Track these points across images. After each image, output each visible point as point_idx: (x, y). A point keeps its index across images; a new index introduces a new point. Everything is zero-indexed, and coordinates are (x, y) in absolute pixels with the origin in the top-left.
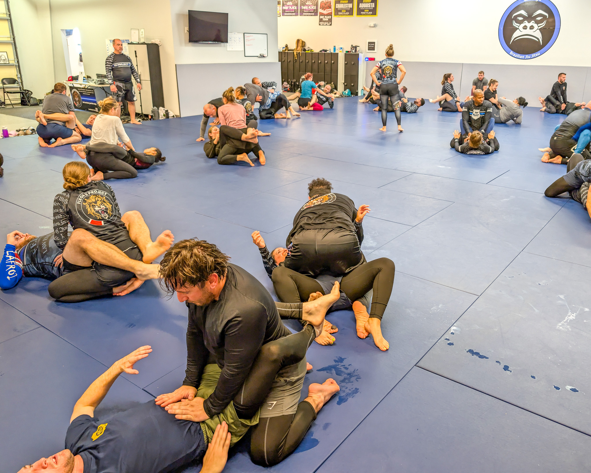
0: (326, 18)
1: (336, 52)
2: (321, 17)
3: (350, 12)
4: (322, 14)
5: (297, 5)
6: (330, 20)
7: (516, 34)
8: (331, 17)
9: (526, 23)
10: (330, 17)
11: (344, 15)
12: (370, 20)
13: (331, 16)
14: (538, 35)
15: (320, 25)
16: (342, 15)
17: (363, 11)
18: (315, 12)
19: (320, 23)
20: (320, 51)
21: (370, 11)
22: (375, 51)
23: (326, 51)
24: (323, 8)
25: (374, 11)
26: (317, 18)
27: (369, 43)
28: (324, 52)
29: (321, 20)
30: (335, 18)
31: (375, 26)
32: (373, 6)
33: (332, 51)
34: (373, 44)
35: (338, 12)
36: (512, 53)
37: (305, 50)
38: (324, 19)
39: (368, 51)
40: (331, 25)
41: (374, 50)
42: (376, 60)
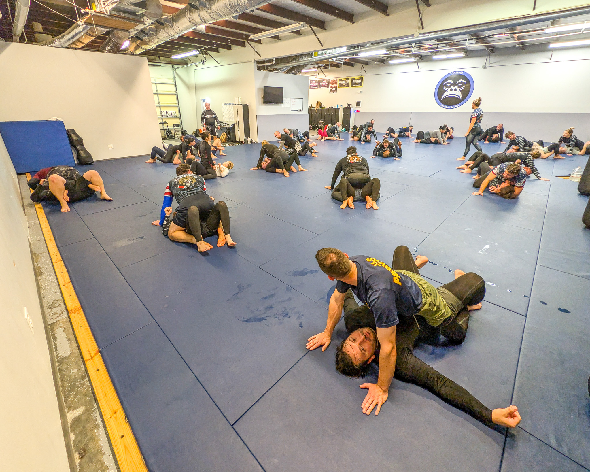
0: (334, 89)
1: (338, 108)
2: (331, 89)
3: (347, 85)
4: (331, 87)
5: (318, 83)
6: (336, 90)
7: (445, 94)
9: (452, 87)
10: (336, 88)
11: (343, 87)
12: (358, 89)
14: (460, 94)
15: (330, 93)
17: (355, 84)
18: (328, 86)
20: (330, 108)
21: (358, 84)
22: (360, 107)
23: (333, 107)
24: (332, 84)
25: (361, 84)
26: (329, 89)
27: (357, 102)
29: (331, 90)
30: (338, 89)
31: (361, 92)
32: (361, 81)
33: (336, 108)
35: (340, 85)
36: (442, 105)
37: (321, 107)
38: (332, 90)
39: (356, 107)
40: (336, 93)
42: (361, 111)
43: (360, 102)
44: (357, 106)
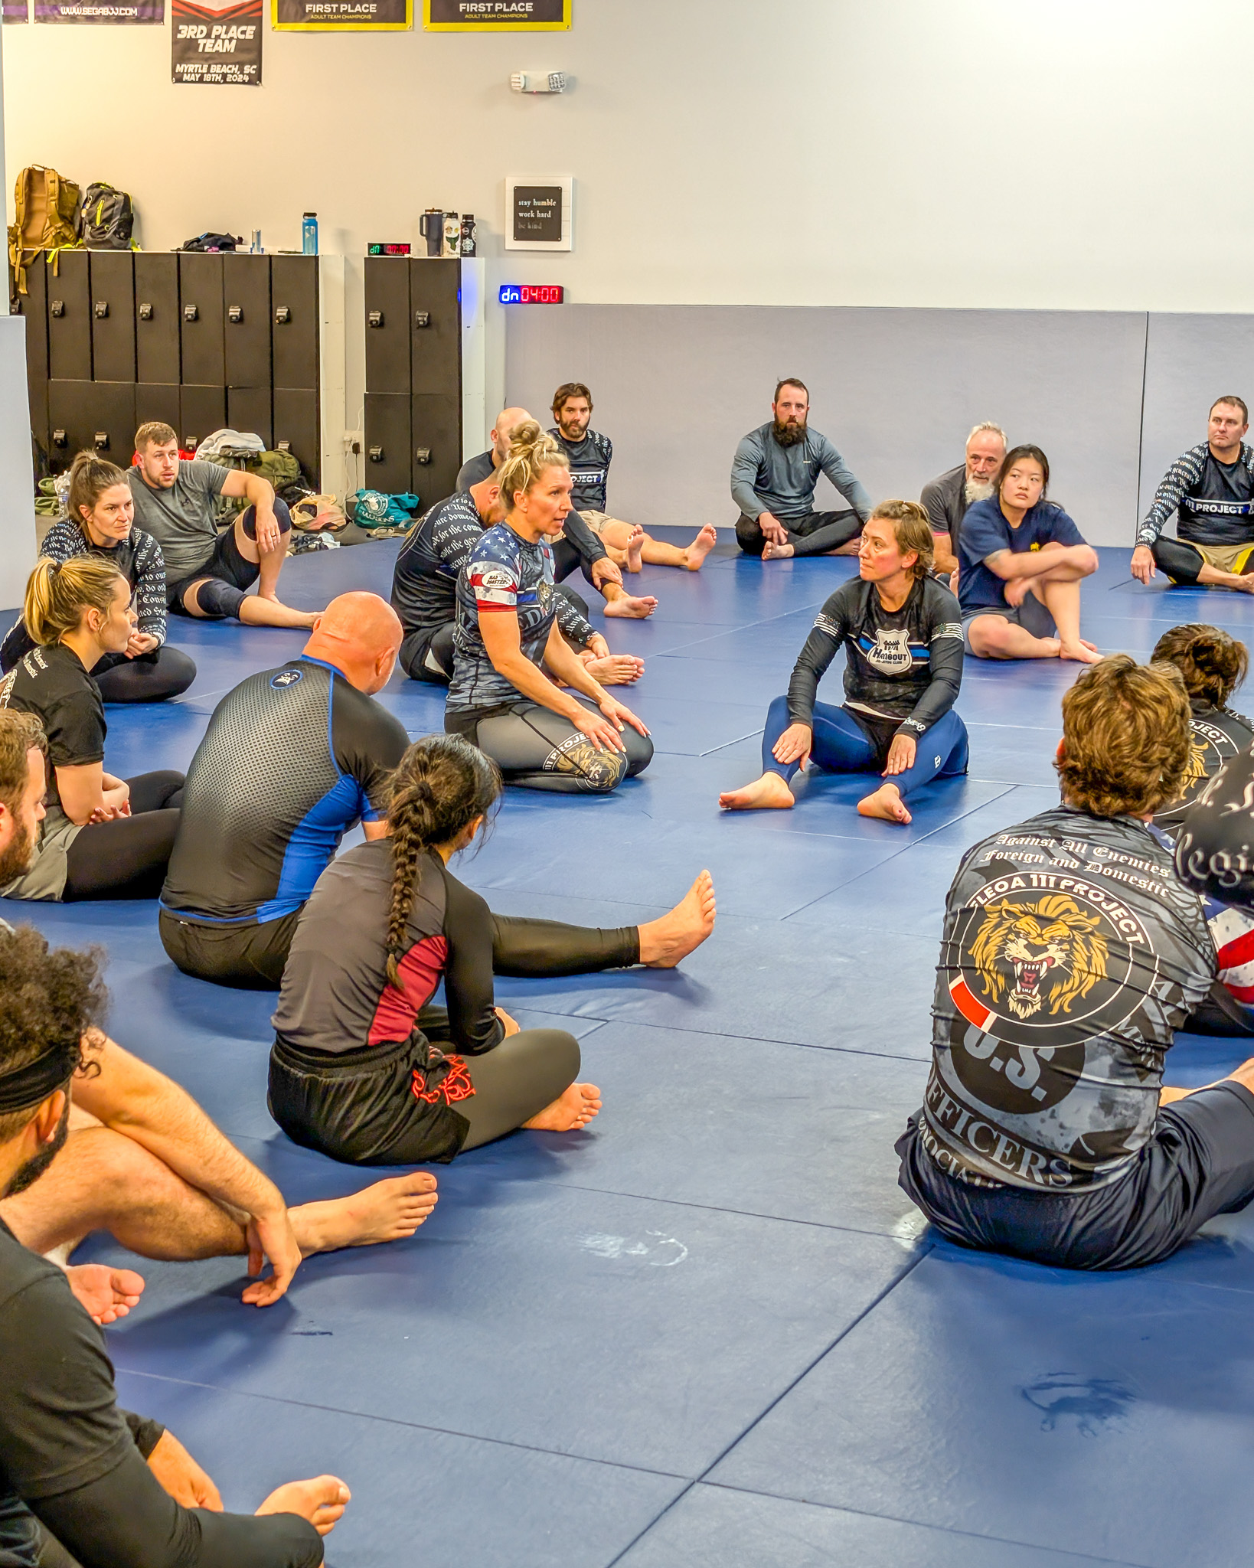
0: (225, 39)
1: (306, 250)
2: (187, 31)
4: (188, 14)
6: (251, 53)
8: (258, 34)
10: (251, 30)
11: (341, 15)
12: (522, 51)
13: (258, 23)
15: (178, 79)
16: (328, 21)
19: (179, 68)
20: (188, 246)
22: (565, 243)
26: (157, 39)
27: (521, 193)
28: (214, 251)
29: (184, 51)
30: (280, 38)
31: (559, 88)
33: (275, 245)
34: (551, 203)
38: (208, 46)
39: (511, 243)
40: (256, 79)
41: (556, 236)
42: (573, 297)
43: (556, 193)
44: (519, 235)
